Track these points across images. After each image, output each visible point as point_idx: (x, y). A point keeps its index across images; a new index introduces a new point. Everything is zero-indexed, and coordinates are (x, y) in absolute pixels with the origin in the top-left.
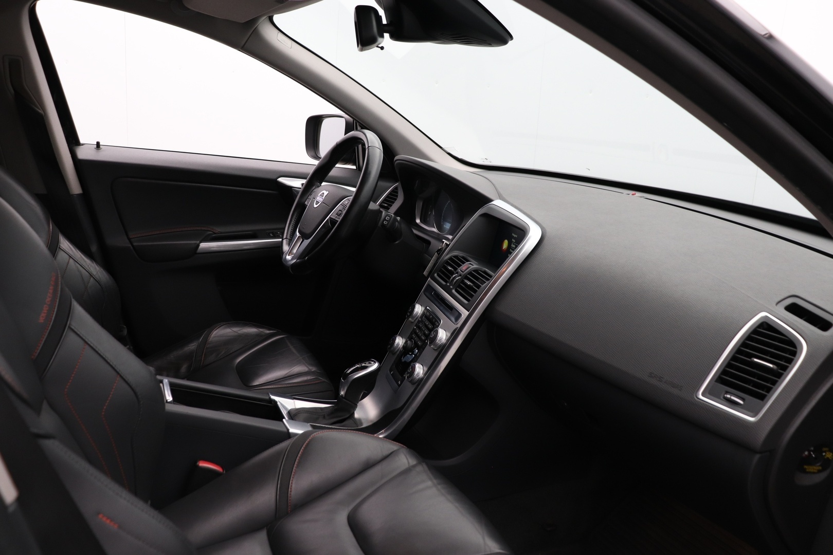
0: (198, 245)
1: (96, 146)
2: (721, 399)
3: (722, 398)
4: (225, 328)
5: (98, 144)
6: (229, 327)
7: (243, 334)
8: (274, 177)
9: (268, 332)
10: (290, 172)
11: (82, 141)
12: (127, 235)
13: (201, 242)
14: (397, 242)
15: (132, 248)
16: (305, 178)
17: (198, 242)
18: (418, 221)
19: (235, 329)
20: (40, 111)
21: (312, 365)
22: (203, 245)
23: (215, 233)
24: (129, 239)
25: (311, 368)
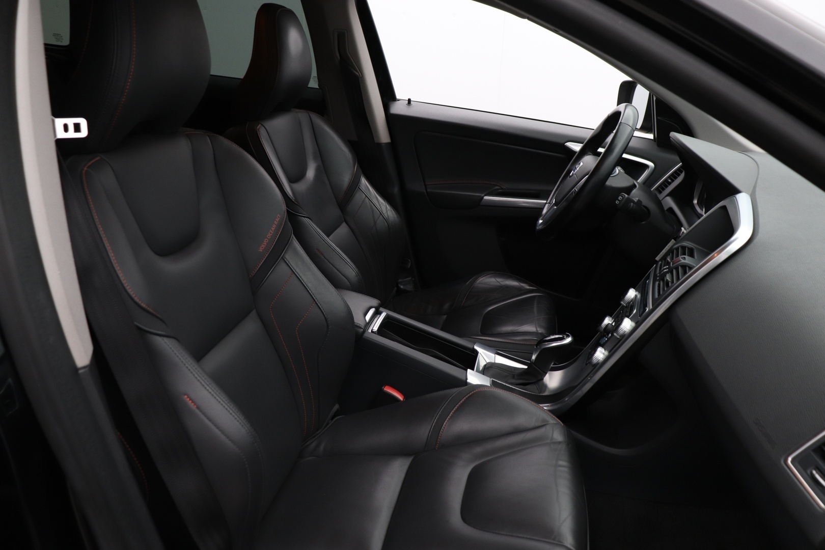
0: (483, 198)
1: (407, 102)
2: (808, 474)
3: (809, 472)
4: (491, 277)
5: (409, 101)
6: (495, 277)
7: (504, 286)
8: (561, 141)
9: (528, 287)
10: (577, 138)
11: (398, 97)
12: (424, 182)
13: (485, 195)
14: (643, 223)
15: (426, 194)
16: (582, 143)
17: (483, 195)
18: (695, 202)
19: (499, 280)
20: (357, 73)
21: (541, 327)
22: (486, 198)
23: (502, 189)
24: (425, 185)
25: (538, 329)
